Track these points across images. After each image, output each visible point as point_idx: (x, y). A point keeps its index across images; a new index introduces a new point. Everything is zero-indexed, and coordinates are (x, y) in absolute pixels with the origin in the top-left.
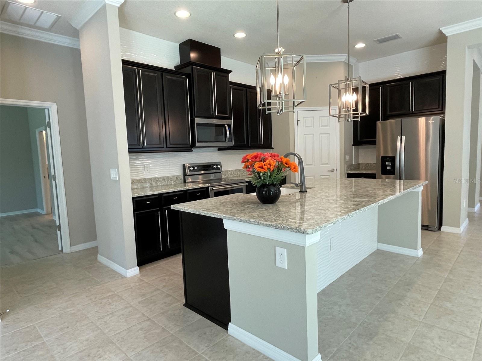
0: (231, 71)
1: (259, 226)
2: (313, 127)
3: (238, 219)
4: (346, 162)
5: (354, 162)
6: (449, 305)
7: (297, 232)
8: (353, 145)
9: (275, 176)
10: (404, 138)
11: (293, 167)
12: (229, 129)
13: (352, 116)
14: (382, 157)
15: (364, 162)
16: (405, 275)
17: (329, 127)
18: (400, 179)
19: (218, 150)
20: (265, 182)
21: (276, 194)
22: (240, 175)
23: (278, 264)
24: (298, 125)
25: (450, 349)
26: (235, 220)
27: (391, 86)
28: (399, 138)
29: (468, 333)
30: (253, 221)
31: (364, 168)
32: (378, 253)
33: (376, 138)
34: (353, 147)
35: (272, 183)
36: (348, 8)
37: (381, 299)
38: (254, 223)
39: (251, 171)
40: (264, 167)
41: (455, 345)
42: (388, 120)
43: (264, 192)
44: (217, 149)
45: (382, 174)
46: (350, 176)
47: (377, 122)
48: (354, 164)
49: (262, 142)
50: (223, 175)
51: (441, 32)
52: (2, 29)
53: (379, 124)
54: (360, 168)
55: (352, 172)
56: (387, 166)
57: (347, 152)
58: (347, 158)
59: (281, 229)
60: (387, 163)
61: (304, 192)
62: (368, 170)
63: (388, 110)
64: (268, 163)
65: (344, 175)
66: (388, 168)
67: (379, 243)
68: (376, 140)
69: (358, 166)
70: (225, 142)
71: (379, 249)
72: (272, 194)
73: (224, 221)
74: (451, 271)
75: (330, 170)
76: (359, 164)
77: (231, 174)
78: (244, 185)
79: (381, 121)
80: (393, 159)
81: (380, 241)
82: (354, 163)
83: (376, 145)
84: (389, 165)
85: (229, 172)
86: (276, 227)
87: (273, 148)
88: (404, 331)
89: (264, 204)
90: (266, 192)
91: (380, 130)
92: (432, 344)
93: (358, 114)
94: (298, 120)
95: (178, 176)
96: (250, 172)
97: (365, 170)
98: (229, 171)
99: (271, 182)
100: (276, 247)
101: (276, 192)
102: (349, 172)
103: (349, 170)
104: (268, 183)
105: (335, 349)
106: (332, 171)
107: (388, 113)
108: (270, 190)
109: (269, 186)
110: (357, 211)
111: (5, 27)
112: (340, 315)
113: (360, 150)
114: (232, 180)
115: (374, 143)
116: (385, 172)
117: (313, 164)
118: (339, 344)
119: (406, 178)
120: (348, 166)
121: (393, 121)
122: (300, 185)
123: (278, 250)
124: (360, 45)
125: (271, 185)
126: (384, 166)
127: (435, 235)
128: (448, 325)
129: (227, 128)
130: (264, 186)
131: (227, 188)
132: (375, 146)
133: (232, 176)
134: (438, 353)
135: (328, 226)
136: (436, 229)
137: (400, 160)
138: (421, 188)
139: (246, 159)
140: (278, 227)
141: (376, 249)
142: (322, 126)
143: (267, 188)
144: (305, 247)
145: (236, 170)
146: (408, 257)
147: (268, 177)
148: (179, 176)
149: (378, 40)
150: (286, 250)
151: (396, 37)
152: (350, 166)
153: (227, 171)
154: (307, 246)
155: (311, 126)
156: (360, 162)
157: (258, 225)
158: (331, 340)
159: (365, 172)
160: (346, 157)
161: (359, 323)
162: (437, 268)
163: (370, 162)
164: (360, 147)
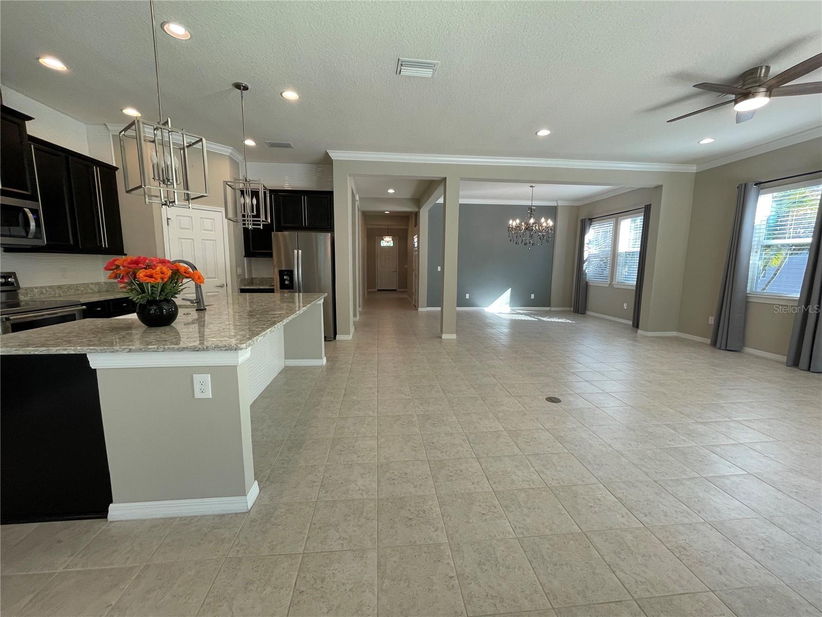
0: (30, 118)
1: (165, 352)
2: (192, 230)
3: (124, 349)
4: (238, 276)
6: (355, 398)
7: (226, 350)
8: (245, 257)
9: (170, 289)
10: (300, 251)
11: (197, 277)
12: (35, 217)
13: (252, 223)
14: (279, 271)
15: (258, 277)
16: (316, 384)
17: (213, 232)
18: (299, 292)
20: (154, 298)
21: (173, 313)
22: (62, 295)
23: (198, 395)
24: (168, 225)
25: (363, 429)
26: (117, 351)
27: (283, 196)
28: (296, 251)
29: (371, 413)
30: (154, 348)
31: (258, 282)
32: (286, 370)
33: (272, 250)
35: (165, 298)
36: (242, 97)
37: (300, 411)
38: (156, 351)
39: (127, 283)
40: (155, 275)
41: (365, 425)
42: (282, 231)
43: (152, 312)
45: (280, 289)
46: (243, 291)
47: (272, 233)
49: (105, 244)
50: (22, 295)
51: (327, 154)
53: (274, 236)
55: (247, 288)
56: (285, 280)
57: (239, 264)
58: (239, 271)
59: (204, 350)
60: (285, 277)
61: (202, 310)
62: (264, 285)
63: (282, 221)
64: (159, 271)
65: (237, 289)
66: (287, 282)
67: (286, 360)
68: (272, 252)
69: (252, 281)
70: (26, 237)
71: (287, 365)
72: (165, 313)
73: (90, 357)
74: (351, 370)
75: (219, 285)
76: (252, 278)
77: (42, 293)
78: (78, 310)
79: (276, 232)
80: (290, 273)
81: (287, 357)
82: (246, 277)
83: (272, 257)
84: (287, 279)
85: (36, 290)
86: (195, 349)
87: (126, 254)
88: (327, 430)
89: (153, 328)
90: (155, 310)
92: (350, 432)
93: (260, 221)
94: (168, 219)
96: (124, 285)
97: (260, 284)
98: (36, 288)
99: (163, 297)
100: (194, 375)
101: (172, 310)
102: (243, 287)
103: (242, 284)
104: (158, 299)
105: (269, 472)
106: (222, 286)
107: (283, 224)
108: (162, 308)
109: (159, 302)
110: (281, 323)
112: (265, 439)
113: (252, 263)
114: (44, 302)
115: (270, 255)
116: (283, 286)
118: (271, 465)
119: (305, 292)
120: (241, 281)
121: (286, 233)
122: (197, 301)
123: (197, 378)
124: (250, 143)
125: (163, 301)
126: (282, 281)
127: (332, 343)
128: (357, 412)
129: (30, 215)
130: (152, 302)
131: (43, 315)
132: (270, 258)
133: (43, 296)
134: (355, 436)
135: (259, 339)
136: (332, 339)
137: (298, 274)
138: (322, 300)
139: (114, 265)
140: (197, 349)
141: (284, 367)
142: (204, 230)
143: (156, 305)
144: (236, 366)
145: (50, 287)
146: (314, 368)
147: (159, 290)
149: (270, 143)
150: (209, 375)
151: (288, 146)
152: (243, 281)
153: (32, 288)
154: (239, 364)
155: (188, 229)
156: (253, 276)
157: (163, 351)
158: (262, 465)
160: (238, 270)
161: (286, 439)
162: (341, 371)
163: (264, 276)
164: (253, 259)
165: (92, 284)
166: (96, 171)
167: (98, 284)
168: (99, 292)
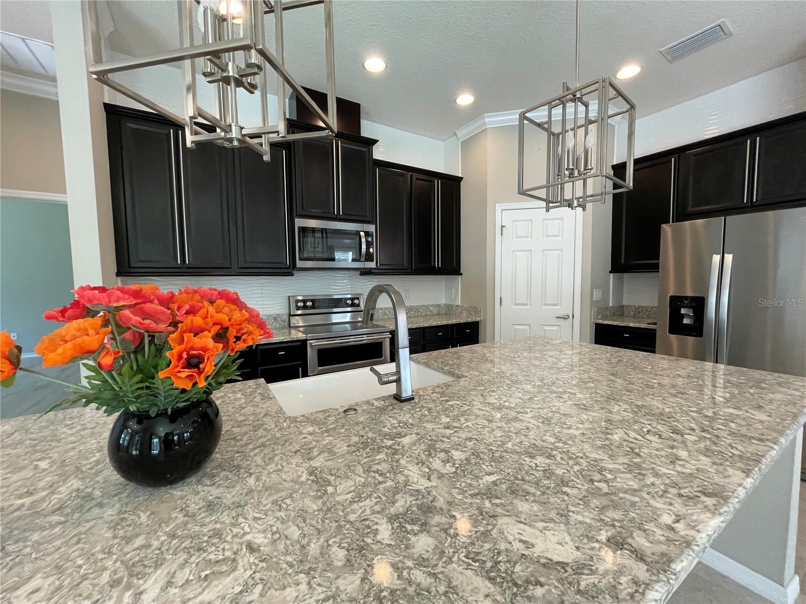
0: (376, 141)
2: (530, 239)
4: (593, 303)
5: (613, 302)
8: (610, 272)
10: (729, 258)
12: (369, 240)
14: (671, 297)
15: (632, 304)
17: (561, 238)
19: (360, 275)
24: (502, 234)
28: (717, 258)
31: (632, 314)
33: (658, 258)
34: (612, 275)
42: (688, 220)
44: (359, 273)
45: (670, 332)
47: (663, 225)
48: (611, 307)
49: (438, 263)
52: (3, 83)
53: (667, 230)
54: (625, 315)
55: (606, 322)
56: (683, 316)
57: (597, 284)
58: (597, 295)
60: (683, 311)
62: (642, 318)
63: (690, 203)
66: (686, 321)
68: (658, 264)
69: (620, 310)
70: (359, 260)
75: (561, 315)
76: (622, 307)
77: (385, 314)
78: (385, 338)
79: (673, 222)
80: (699, 304)
82: (611, 305)
83: (658, 272)
84: (688, 316)
87: (461, 274)
91: (670, 241)
94: (502, 227)
95: (278, 315)
97: (635, 317)
102: (600, 321)
103: (600, 317)
106: (565, 318)
107: (691, 208)
111: (8, 80)
113: (626, 281)
115: (655, 268)
116: (676, 326)
117: (529, 304)
121: (700, 222)
124: (629, 71)
126: (676, 316)
129: (363, 239)
132: (656, 274)
137: (718, 303)
142: (548, 236)
148: (280, 316)
152: (602, 310)
155: (527, 237)
156: (624, 303)
159: (631, 325)
160: (595, 293)
163: (644, 304)
164: (626, 275)
165: (432, 305)
166: (438, 184)
167: (438, 306)
168: (438, 314)
